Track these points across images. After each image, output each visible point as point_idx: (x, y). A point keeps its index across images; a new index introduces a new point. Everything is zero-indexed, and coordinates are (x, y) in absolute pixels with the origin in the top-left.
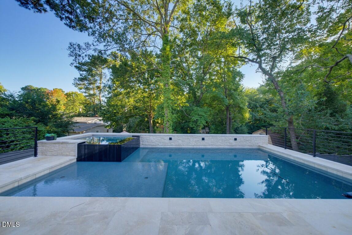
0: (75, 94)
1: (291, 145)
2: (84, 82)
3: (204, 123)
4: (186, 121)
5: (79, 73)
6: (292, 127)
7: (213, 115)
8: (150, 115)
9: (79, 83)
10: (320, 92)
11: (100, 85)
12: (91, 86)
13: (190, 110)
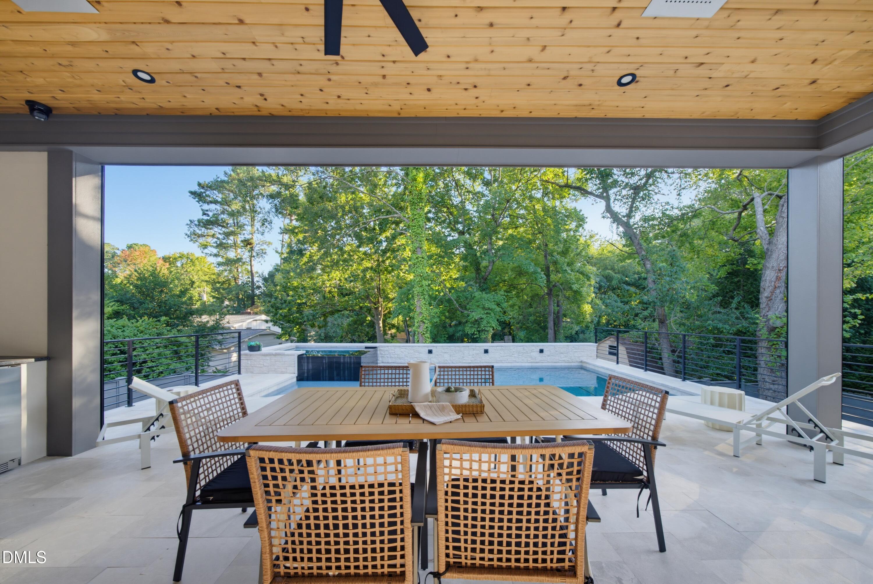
0: (188, 258)
1: (662, 364)
2: (210, 229)
3: (494, 325)
4: (460, 323)
5: (200, 208)
6: (664, 330)
7: (519, 307)
8: (377, 309)
9: (200, 232)
10: (730, 258)
11: (250, 236)
12: (231, 240)
13: (467, 298)
